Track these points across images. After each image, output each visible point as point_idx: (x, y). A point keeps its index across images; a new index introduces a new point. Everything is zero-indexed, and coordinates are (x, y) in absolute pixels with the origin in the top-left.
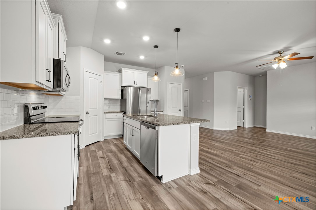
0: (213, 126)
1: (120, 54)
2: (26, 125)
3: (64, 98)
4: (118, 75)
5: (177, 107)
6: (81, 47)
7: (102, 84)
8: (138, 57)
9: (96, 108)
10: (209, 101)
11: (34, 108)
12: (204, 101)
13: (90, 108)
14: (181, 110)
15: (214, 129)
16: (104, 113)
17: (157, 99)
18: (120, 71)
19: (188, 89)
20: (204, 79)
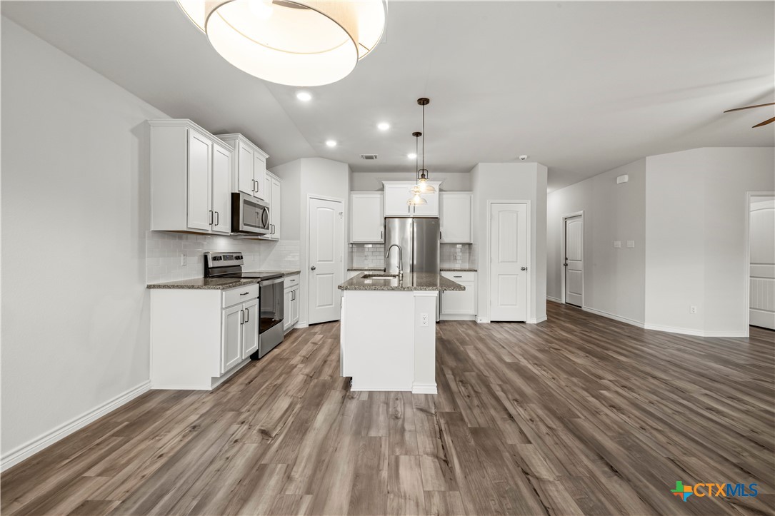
0: (643, 320)
1: (371, 158)
2: (208, 279)
3: (278, 243)
4: (379, 196)
5: (516, 262)
6: (302, 159)
7: (343, 218)
8: (405, 155)
9: (332, 261)
10: (631, 244)
11: (214, 259)
12: (618, 244)
13: (319, 261)
14: (529, 269)
15: (647, 326)
16: (348, 270)
17: (466, 240)
18: (382, 189)
19: (581, 212)
20: (619, 180)
